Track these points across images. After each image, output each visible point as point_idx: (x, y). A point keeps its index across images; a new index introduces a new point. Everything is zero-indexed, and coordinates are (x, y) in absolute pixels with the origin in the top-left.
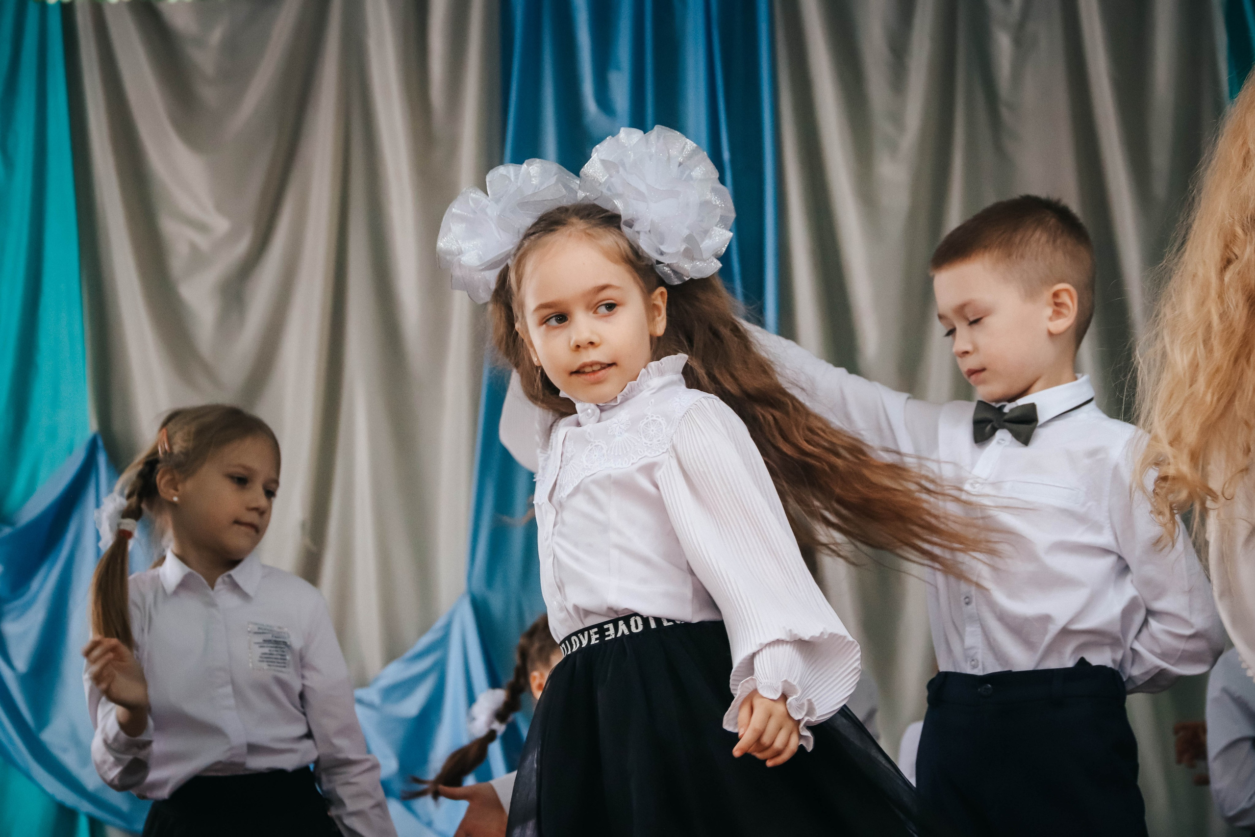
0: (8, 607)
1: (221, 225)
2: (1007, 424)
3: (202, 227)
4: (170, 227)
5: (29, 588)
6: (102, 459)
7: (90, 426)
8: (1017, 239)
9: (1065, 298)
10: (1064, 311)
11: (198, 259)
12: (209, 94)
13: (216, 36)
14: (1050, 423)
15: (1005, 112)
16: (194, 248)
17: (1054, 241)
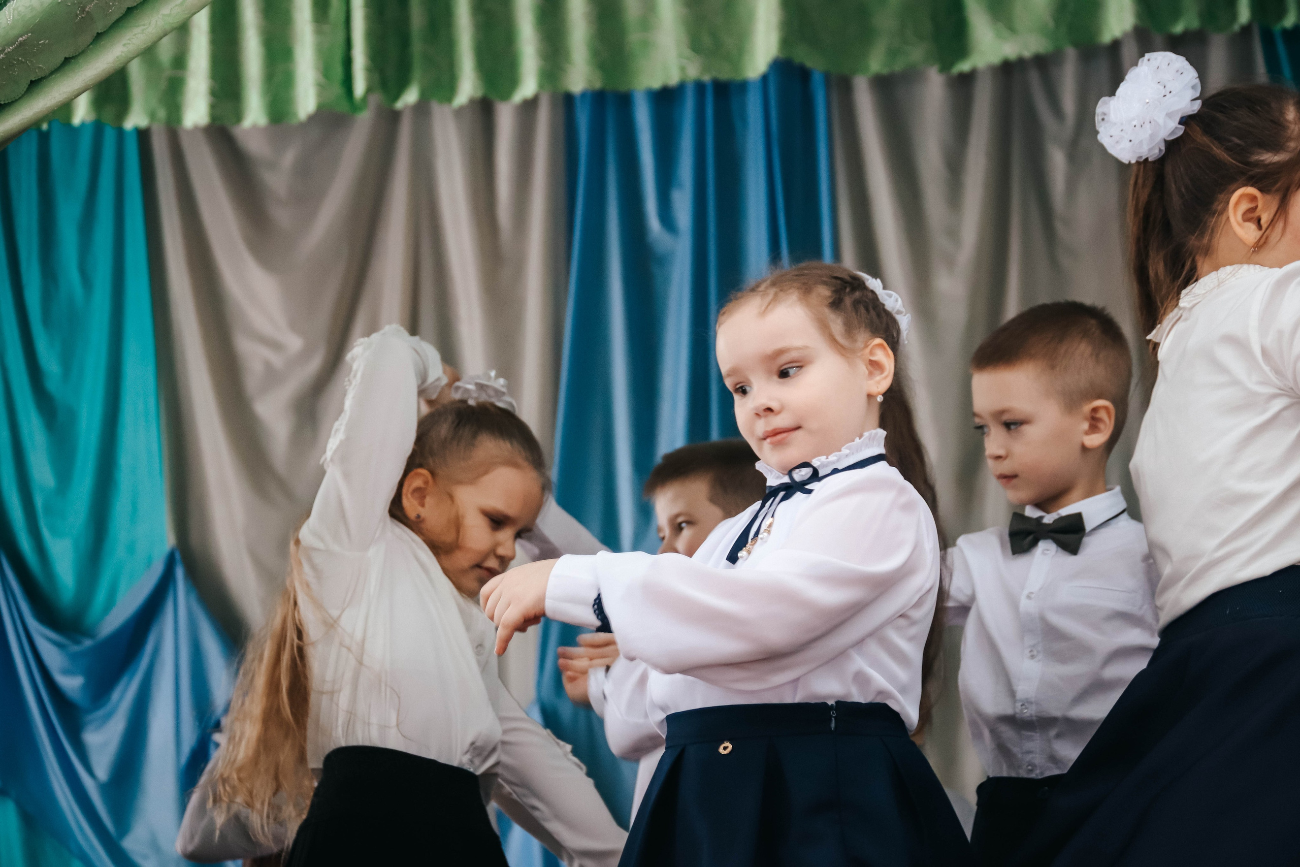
0: (90, 717)
1: (294, 343)
2: (1052, 535)
3: (276, 346)
4: (245, 346)
5: (109, 699)
6: (180, 573)
7: (167, 540)
8: (1062, 351)
9: (1102, 414)
10: (1101, 426)
11: (273, 377)
12: (282, 216)
13: (289, 158)
14: (1095, 532)
15: (1059, 226)
16: (268, 365)
17: (1097, 355)
